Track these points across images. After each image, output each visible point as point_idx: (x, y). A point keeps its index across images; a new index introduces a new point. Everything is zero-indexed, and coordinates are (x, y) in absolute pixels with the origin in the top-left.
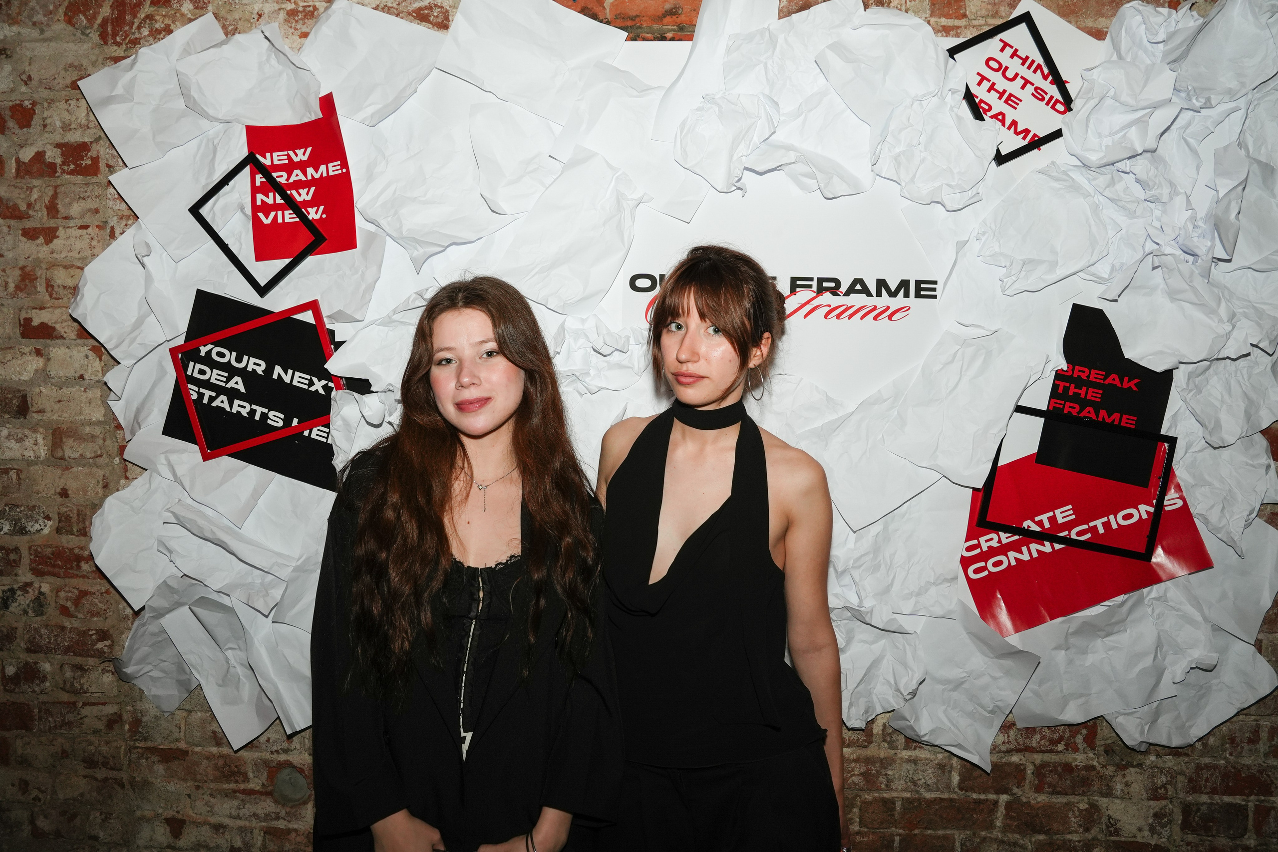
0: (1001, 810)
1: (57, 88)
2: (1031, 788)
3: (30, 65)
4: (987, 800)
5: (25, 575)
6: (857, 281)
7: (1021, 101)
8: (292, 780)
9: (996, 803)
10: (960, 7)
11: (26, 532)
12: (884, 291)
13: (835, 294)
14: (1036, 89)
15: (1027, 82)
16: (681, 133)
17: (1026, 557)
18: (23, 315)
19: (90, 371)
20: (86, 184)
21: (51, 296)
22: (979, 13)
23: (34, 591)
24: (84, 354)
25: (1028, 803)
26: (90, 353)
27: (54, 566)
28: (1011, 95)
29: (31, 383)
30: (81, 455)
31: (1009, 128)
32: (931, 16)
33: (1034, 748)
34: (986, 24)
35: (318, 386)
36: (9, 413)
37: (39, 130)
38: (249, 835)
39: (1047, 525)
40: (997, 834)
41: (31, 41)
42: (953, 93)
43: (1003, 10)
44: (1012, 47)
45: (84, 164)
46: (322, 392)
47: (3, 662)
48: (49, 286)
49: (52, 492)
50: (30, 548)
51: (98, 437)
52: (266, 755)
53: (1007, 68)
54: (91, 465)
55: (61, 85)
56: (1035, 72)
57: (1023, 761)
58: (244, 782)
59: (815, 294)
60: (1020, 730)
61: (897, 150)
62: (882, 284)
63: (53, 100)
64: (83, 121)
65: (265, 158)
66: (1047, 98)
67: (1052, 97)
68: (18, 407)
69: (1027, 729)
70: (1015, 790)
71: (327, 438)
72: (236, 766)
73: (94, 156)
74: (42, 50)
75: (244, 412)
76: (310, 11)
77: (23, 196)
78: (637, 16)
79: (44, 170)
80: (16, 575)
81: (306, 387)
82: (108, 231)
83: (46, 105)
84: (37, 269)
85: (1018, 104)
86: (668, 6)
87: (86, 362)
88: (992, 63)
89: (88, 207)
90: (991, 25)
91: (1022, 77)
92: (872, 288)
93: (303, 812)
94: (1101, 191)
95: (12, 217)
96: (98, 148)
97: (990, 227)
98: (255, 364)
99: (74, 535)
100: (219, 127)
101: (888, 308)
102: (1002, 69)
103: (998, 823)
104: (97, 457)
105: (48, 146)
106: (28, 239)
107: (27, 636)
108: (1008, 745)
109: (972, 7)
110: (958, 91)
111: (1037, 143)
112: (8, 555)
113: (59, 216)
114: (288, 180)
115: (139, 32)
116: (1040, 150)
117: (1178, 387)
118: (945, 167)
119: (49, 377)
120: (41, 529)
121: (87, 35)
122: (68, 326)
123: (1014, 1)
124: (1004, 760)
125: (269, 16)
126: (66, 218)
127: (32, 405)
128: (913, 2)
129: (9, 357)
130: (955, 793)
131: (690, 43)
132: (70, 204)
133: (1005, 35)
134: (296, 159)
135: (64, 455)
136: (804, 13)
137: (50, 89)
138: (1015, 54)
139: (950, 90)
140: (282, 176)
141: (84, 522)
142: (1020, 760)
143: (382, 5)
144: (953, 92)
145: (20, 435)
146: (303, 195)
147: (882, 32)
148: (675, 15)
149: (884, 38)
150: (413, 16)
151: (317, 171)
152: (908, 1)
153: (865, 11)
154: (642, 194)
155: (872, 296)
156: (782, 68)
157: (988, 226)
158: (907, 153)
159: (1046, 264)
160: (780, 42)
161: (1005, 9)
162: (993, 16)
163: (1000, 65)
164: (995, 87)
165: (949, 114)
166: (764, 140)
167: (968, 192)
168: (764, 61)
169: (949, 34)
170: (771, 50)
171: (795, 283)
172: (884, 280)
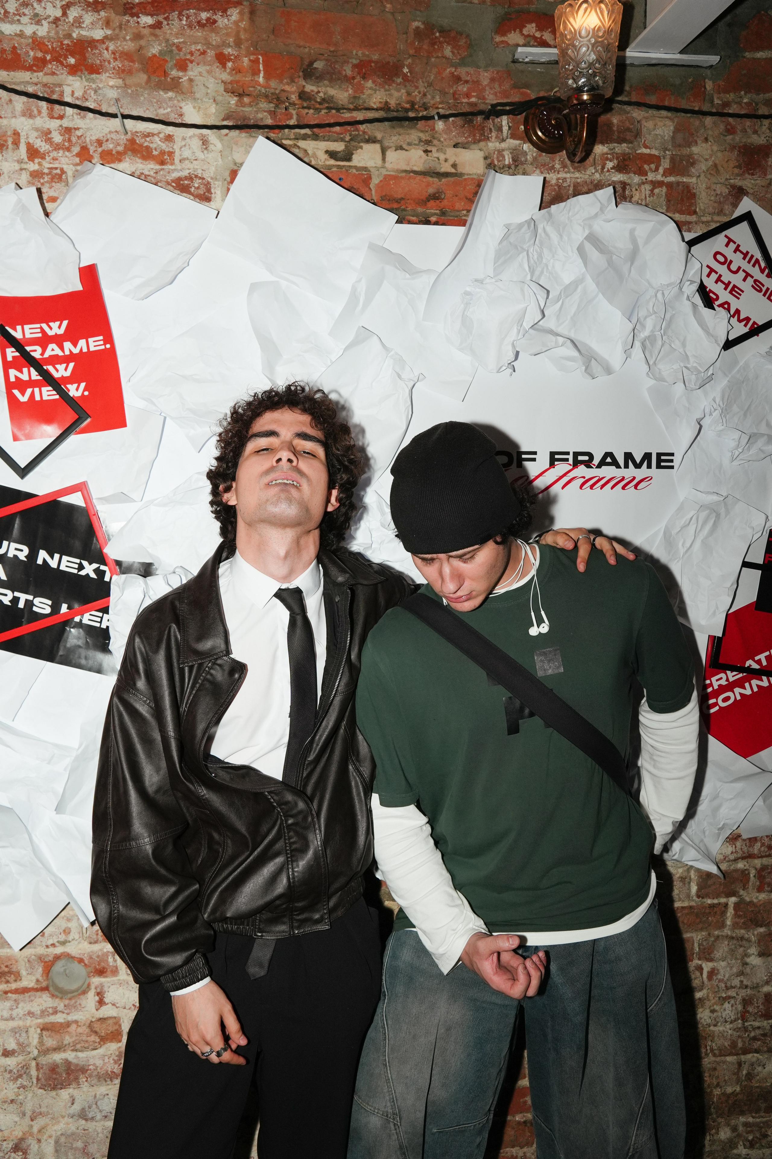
0: (731, 912)
2: (753, 889)
4: (719, 903)
6: (608, 454)
7: (743, 291)
8: (67, 972)
9: (726, 905)
10: (691, 205)
12: (630, 464)
13: (588, 466)
14: (755, 281)
15: (748, 275)
16: (452, 315)
17: (748, 692)
22: (707, 210)
25: (751, 903)
28: (734, 286)
31: (733, 316)
32: (667, 211)
33: (756, 854)
34: (713, 220)
35: (89, 569)
38: (24, 1035)
39: (764, 663)
40: (727, 931)
42: (690, 284)
43: (727, 208)
44: (735, 243)
46: (93, 575)
52: (41, 950)
53: (731, 262)
56: (754, 266)
57: (747, 867)
58: (15, 981)
59: (572, 467)
60: (744, 840)
61: (643, 335)
62: (628, 456)
65: (15, 330)
66: (764, 289)
67: (768, 289)
69: (750, 839)
70: (742, 892)
71: (101, 622)
72: (7, 966)
75: (6, 601)
76: (56, 174)
78: (402, 199)
81: (75, 571)
85: (740, 295)
86: (431, 190)
88: (719, 257)
90: (716, 222)
91: (744, 271)
92: (621, 462)
93: (83, 1002)
97: (719, 405)
98: (16, 549)
101: (634, 478)
102: (727, 263)
103: (729, 922)
108: (735, 855)
109: (701, 204)
110: (695, 282)
111: (756, 331)
114: (42, 354)
116: (759, 336)
118: (681, 350)
123: (736, 202)
124: (732, 868)
125: (9, 177)
128: (652, 198)
130: (693, 900)
131: (462, 228)
133: (730, 232)
134: (50, 333)
136: (562, 205)
138: (737, 250)
139: (688, 281)
140: (35, 351)
142: (745, 866)
143: (138, 173)
144: (691, 282)
146: (60, 371)
147: (630, 226)
148: (438, 199)
149: (632, 231)
150: (173, 186)
151: (75, 346)
152: (647, 196)
153: (617, 206)
154: (417, 374)
155: (621, 468)
156: (540, 256)
157: (718, 403)
158: (651, 338)
159: (766, 437)
160: (540, 230)
161: (729, 209)
162: (719, 214)
163: (726, 259)
164: (722, 279)
165: (685, 301)
166: (534, 326)
167: (704, 374)
168: (527, 249)
169: (682, 228)
170: (534, 239)
171: (554, 458)
172: (631, 453)
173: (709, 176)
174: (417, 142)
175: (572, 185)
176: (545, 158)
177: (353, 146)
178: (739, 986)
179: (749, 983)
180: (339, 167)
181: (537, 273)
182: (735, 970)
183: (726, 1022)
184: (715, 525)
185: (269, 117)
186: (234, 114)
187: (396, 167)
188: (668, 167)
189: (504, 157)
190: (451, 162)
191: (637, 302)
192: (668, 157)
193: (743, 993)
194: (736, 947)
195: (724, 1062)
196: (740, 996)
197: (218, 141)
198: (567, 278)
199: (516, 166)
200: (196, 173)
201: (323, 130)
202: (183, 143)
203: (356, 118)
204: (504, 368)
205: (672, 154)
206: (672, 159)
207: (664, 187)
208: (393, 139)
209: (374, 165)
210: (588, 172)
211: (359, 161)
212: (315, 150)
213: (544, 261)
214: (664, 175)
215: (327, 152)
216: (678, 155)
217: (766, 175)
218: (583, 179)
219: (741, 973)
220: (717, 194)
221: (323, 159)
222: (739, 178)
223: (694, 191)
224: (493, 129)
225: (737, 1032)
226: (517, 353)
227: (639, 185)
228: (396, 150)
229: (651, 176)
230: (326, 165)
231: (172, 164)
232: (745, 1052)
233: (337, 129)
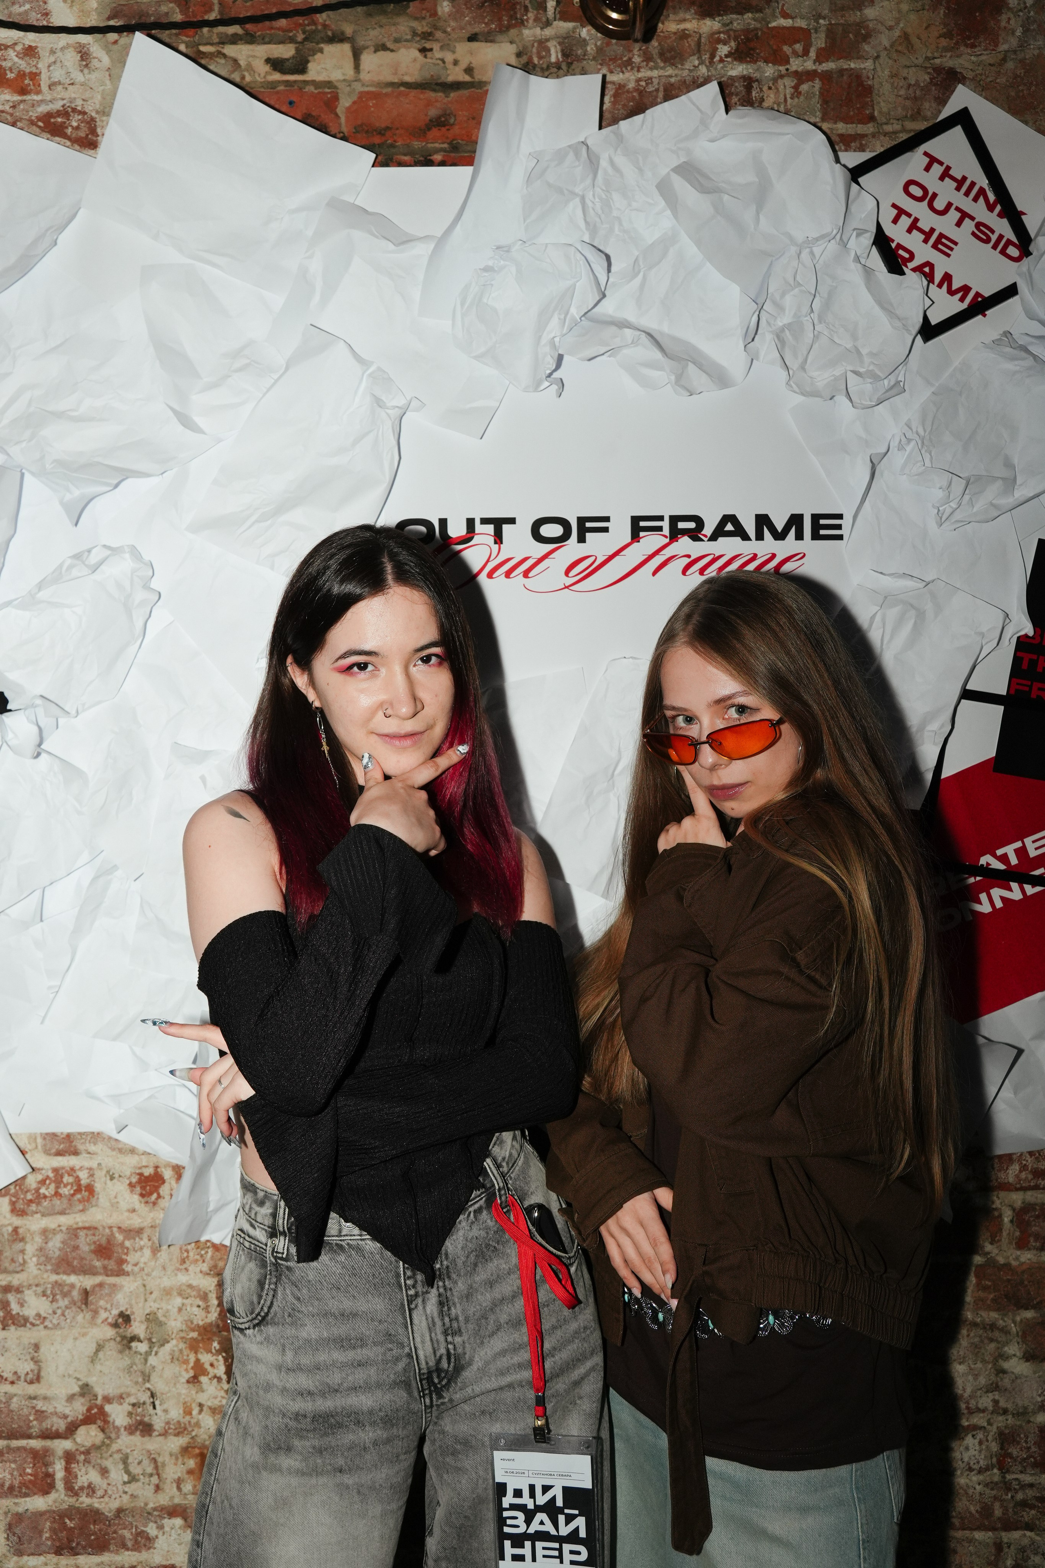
0: (970, 1278)
2: (1010, 1243)
6: (728, 518)
7: (956, 244)
10: (865, 106)
12: (766, 533)
13: (696, 538)
14: (978, 225)
15: (964, 215)
16: (462, 304)
17: (984, 908)
22: (892, 113)
25: (1007, 1266)
28: (941, 236)
31: (940, 286)
32: (823, 119)
33: (1011, 1184)
34: (904, 130)
39: (1014, 861)
40: (965, 1313)
42: (858, 235)
43: (928, 106)
53: (935, 195)
57: (997, 1204)
59: (668, 540)
61: (781, 322)
62: (763, 520)
66: (994, 238)
67: (1001, 237)
70: (988, 1247)
78: (388, 128)
85: (951, 249)
86: (433, 112)
88: (913, 189)
91: (958, 209)
92: (751, 530)
97: (917, 433)
101: (774, 556)
102: (928, 198)
103: (967, 1297)
109: (882, 104)
110: (866, 231)
111: (980, 306)
116: (985, 315)
118: (849, 346)
123: (944, 94)
128: (796, 100)
131: (469, 169)
133: (932, 146)
136: (638, 119)
138: (946, 174)
139: (854, 230)
142: (993, 1202)
144: (859, 233)
147: (752, 145)
148: (444, 126)
149: (756, 154)
150: (39, 127)
152: (788, 96)
153: (727, 113)
154: (408, 399)
155: (750, 540)
156: (607, 205)
157: (914, 430)
158: (795, 327)
159: (999, 483)
160: (604, 163)
161: (931, 107)
162: (913, 118)
163: (925, 190)
164: (919, 224)
165: (853, 266)
166: (586, 313)
167: (886, 382)
168: (581, 193)
169: (850, 147)
170: (591, 176)
171: (638, 527)
172: (766, 516)
173: (895, 55)
174: (409, 37)
175: (662, 89)
176: (615, 47)
177: (309, 50)
178: (991, 1408)
179: (1009, 1406)
180: (287, 83)
181: (604, 234)
182: (982, 1380)
183: (970, 1469)
184: (917, 631)
185: (178, 10)
186: (125, 8)
187: (376, 79)
188: (823, 45)
189: (548, 51)
190: (463, 65)
191: (768, 269)
192: (824, 29)
193: (1000, 1421)
194: (982, 1341)
195: (970, 1541)
196: (995, 1427)
197: (104, 52)
198: (651, 235)
199: (569, 64)
200: (73, 105)
201: (260, 25)
202: (52, 59)
203: (311, 3)
204: (547, 384)
205: (831, 24)
206: (831, 32)
207: (817, 81)
208: (375, 34)
209: (341, 78)
210: (688, 65)
211: (318, 73)
212: (250, 59)
213: (615, 213)
214: (819, 60)
215: (268, 61)
216: (838, 24)
217: (996, 45)
218: (679, 78)
219: (994, 1387)
220: (909, 85)
221: (262, 72)
222: (949, 54)
223: (870, 83)
224: (529, 5)
225: (992, 1489)
226: (560, 358)
227: (775, 80)
228: (375, 52)
229: (796, 64)
230: (269, 82)
231: (39, 92)
232: (1008, 1526)
233: (283, 22)
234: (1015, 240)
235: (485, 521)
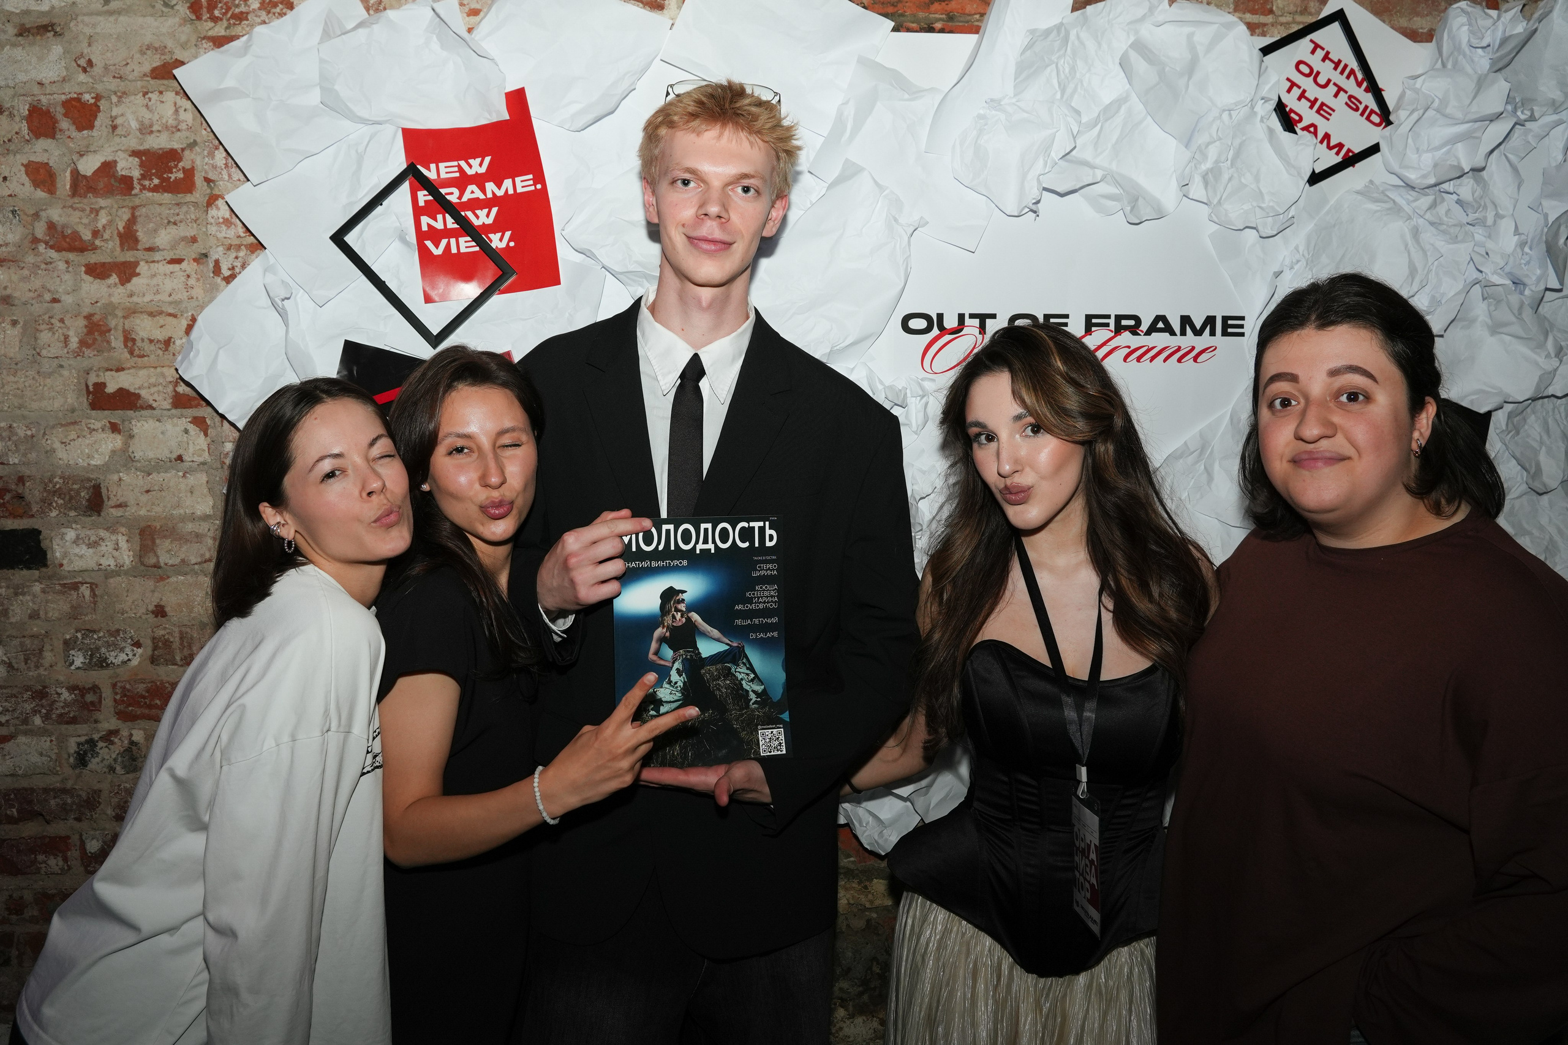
1: (130, 77)
3: (90, 45)
5: (108, 721)
6: (1161, 318)
7: (1334, 111)
10: (1266, 2)
11: (108, 665)
13: (1135, 333)
14: (1350, 97)
15: (1340, 89)
16: (961, 143)
18: (93, 379)
19: (191, 449)
20: (178, 204)
21: (131, 353)
22: (1286, 8)
23: (123, 742)
24: (183, 428)
26: (192, 428)
27: (150, 707)
28: (1323, 104)
29: (106, 468)
30: (183, 561)
31: (1321, 142)
32: (1236, 10)
34: (1296, 22)
36: (75, 509)
37: (105, 134)
41: (91, 14)
42: (1264, 102)
43: (1313, 6)
44: (1323, 49)
45: (173, 178)
47: (81, 835)
48: (129, 339)
49: (144, 611)
50: (114, 686)
51: (206, 535)
53: (1318, 73)
54: (196, 573)
55: (136, 73)
56: (1348, 77)
59: (1113, 334)
61: (1205, 167)
62: (1186, 320)
63: (124, 93)
64: (171, 122)
65: (430, 170)
66: (1361, 107)
67: (1366, 107)
68: (88, 500)
73: (188, 167)
74: (106, 25)
77: (85, 221)
79: (113, 185)
80: (96, 722)
82: (211, 265)
83: (114, 99)
84: (109, 317)
85: (1330, 115)
87: (185, 439)
88: (1303, 67)
89: (182, 234)
90: (1299, 23)
91: (1335, 84)
92: (1177, 329)
94: (1422, 214)
95: (71, 249)
96: (193, 156)
97: (1303, 255)
99: (176, 664)
100: (365, 130)
101: (1193, 348)
102: (1314, 74)
104: (205, 562)
105: (121, 155)
106: (95, 277)
107: (115, 800)
109: (1279, 1)
110: (1271, 100)
111: (1351, 160)
112: (83, 696)
113: (139, 247)
114: (460, 198)
115: (246, 5)
116: (1354, 168)
117: (1497, 428)
118: (1253, 186)
119: (132, 459)
120: (129, 660)
121: (172, 7)
122: (159, 391)
126: (150, 249)
127: (109, 498)
129: (73, 435)
131: (975, 36)
132: (155, 231)
133: (1317, 36)
134: (470, 172)
135: (158, 562)
136: (1100, 5)
137: (121, 78)
138: (1326, 57)
139: (1262, 99)
140: (452, 193)
141: (190, 647)
144: (1265, 99)
145: (93, 538)
146: (482, 218)
147: (1187, 30)
148: (944, 2)
149: (1190, 36)
151: (499, 187)
153: (1170, 6)
154: (916, 218)
156: (1073, 69)
157: (1302, 253)
158: (1215, 170)
160: (1072, 38)
161: (1315, 5)
162: (1302, 13)
163: (1311, 69)
164: (1306, 95)
165: (1258, 124)
166: (1063, 156)
167: (1281, 216)
168: (1056, 60)
169: (1254, 32)
170: (1064, 49)
171: (1091, 322)
172: (1188, 317)
181: (1069, 91)
191: (1196, 125)
198: (1107, 96)
213: (1078, 75)
226: (1042, 190)
234: (1376, 109)
235: (972, 316)
